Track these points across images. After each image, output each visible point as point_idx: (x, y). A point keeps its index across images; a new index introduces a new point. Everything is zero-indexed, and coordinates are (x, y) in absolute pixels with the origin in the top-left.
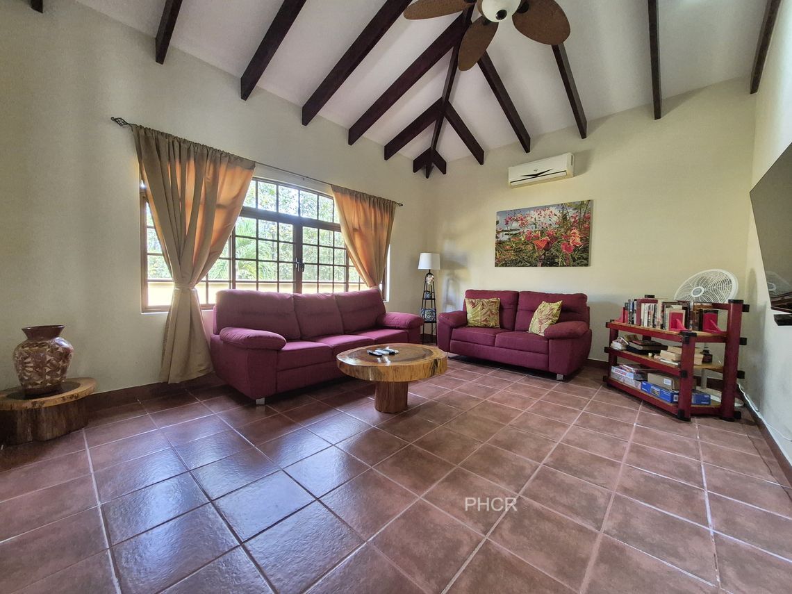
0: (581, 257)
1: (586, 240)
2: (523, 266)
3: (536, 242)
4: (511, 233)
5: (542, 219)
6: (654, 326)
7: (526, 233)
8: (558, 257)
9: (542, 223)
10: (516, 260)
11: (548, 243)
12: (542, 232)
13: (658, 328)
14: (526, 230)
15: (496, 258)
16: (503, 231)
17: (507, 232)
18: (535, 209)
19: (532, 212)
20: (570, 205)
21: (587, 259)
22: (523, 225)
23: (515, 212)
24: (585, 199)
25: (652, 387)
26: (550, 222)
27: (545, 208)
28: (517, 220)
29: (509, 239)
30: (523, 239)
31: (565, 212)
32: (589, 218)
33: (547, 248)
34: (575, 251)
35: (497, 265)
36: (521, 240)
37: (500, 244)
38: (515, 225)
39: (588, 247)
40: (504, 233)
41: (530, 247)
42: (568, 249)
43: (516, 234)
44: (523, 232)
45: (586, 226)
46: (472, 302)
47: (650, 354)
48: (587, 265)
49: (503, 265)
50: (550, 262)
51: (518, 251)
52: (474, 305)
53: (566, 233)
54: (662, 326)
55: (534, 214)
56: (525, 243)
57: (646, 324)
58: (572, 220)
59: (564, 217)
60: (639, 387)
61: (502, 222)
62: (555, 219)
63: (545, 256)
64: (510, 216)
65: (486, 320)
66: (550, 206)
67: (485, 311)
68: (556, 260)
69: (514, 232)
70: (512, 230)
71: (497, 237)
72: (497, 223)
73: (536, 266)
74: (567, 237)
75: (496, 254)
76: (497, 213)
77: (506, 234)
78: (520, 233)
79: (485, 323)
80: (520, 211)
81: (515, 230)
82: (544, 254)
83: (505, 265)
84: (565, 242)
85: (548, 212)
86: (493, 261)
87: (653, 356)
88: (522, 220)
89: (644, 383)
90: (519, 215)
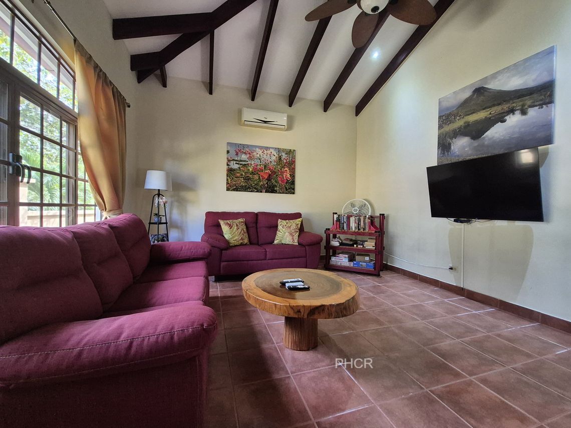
0: (290, 188)
1: (293, 176)
2: (251, 191)
3: (261, 174)
4: (241, 163)
5: (265, 156)
6: (359, 229)
7: (253, 165)
8: (276, 186)
9: (265, 160)
10: (245, 186)
11: (270, 175)
12: (265, 167)
13: (362, 230)
14: (253, 163)
15: (228, 183)
16: (233, 160)
17: (238, 162)
18: (261, 148)
19: (257, 149)
20: (284, 150)
21: (294, 189)
22: (250, 158)
23: (244, 146)
24: (292, 148)
25: (361, 263)
26: (270, 160)
27: (267, 148)
28: (245, 153)
29: (239, 168)
30: (251, 170)
31: (280, 154)
32: (294, 162)
33: (269, 179)
34: (287, 183)
35: (228, 189)
36: (249, 170)
37: (230, 171)
38: (244, 157)
39: (294, 181)
40: (235, 162)
41: (256, 177)
42: (283, 181)
43: (245, 164)
44: (251, 164)
45: (293, 166)
46: (227, 224)
47: (355, 246)
48: (294, 193)
49: (234, 190)
50: (271, 190)
51: (247, 179)
52: (230, 226)
53: (281, 169)
54: (364, 229)
55: (260, 152)
56: (253, 173)
57: (354, 229)
58: (285, 161)
59: (280, 158)
60: (352, 265)
61: (233, 152)
62: (274, 158)
63: (267, 184)
64: (240, 149)
65: (242, 239)
66: (269, 148)
67: (240, 230)
68: (276, 188)
69: (243, 163)
70: (241, 161)
71: (228, 165)
72: (228, 152)
73: (261, 192)
74: (282, 173)
75: (227, 180)
76: (228, 143)
77: (236, 163)
78: (248, 164)
79: (242, 241)
80: (248, 146)
81: (245, 161)
82: (267, 183)
83: (236, 190)
84: (281, 176)
85: (269, 152)
86: (225, 186)
87: (357, 246)
88: (249, 154)
89: (355, 262)
90: (247, 150)
